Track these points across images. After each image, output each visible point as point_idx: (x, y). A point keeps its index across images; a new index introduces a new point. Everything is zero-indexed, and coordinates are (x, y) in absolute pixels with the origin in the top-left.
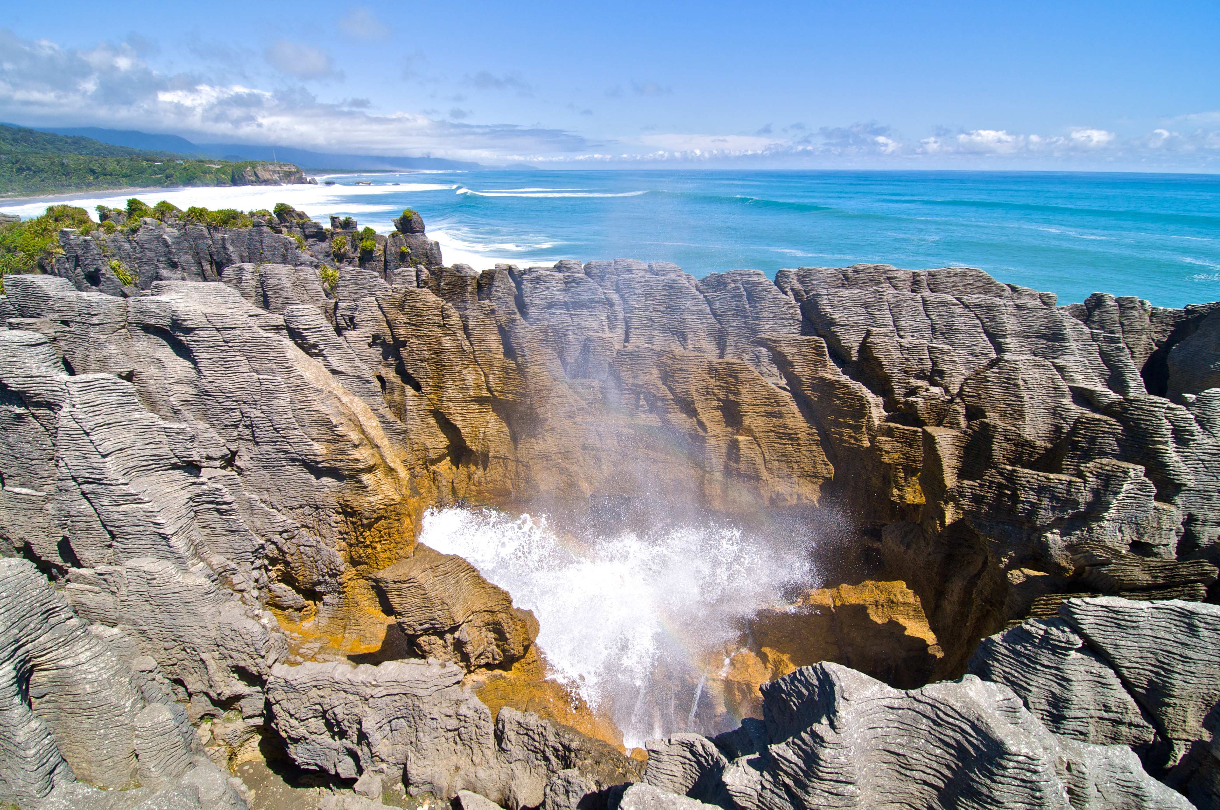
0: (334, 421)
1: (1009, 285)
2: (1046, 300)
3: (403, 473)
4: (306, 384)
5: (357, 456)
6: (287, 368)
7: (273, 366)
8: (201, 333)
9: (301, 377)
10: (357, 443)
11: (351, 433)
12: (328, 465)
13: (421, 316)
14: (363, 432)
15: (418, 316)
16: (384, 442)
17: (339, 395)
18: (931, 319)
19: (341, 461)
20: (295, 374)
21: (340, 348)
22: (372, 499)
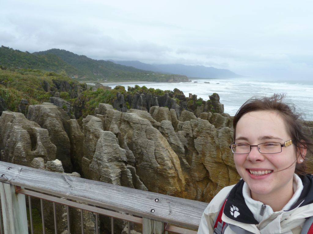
0: (166, 159)
3: (184, 182)
4: (161, 145)
5: (170, 172)
6: (156, 139)
7: (152, 138)
8: (137, 125)
9: (159, 143)
10: (171, 167)
11: (169, 164)
12: (160, 172)
13: (203, 129)
14: (174, 165)
15: (202, 129)
16: (180, 170)
17: (169, 151)
19: (165, 172)
20: (158, 141)
21: (174, 136)
22: (171, 188)
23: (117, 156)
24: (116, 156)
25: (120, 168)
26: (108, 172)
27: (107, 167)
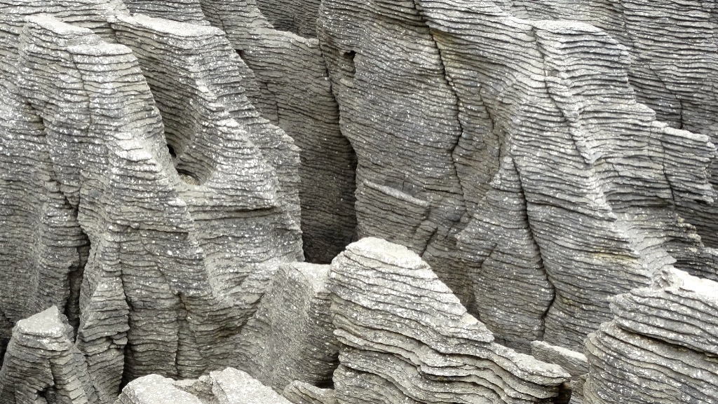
23: (645, 175)
24: (640, 173)
25: (663, 246)
26: (622, 274)
27: (615, 247)
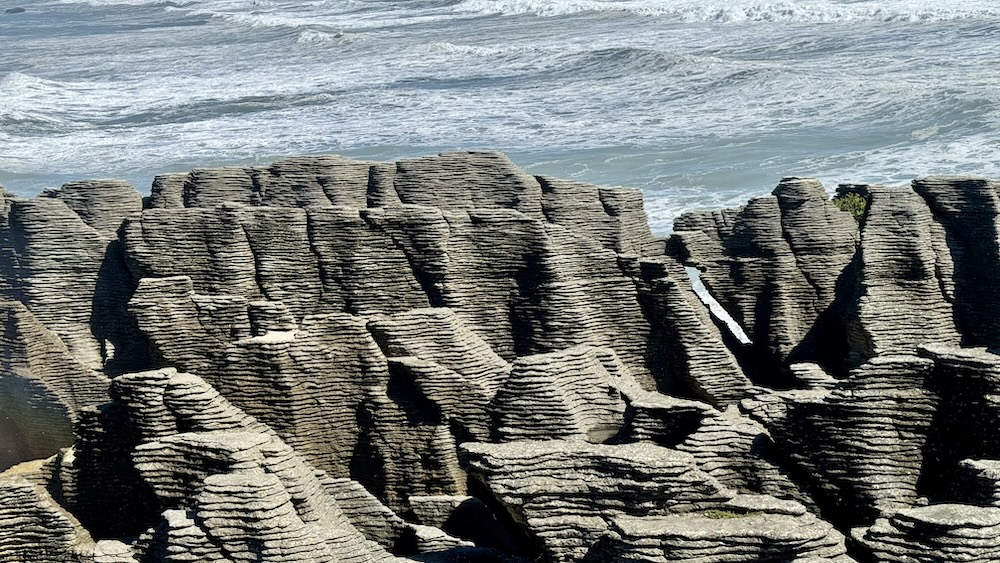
1: (539, 179)
2: (611, 202)
18: (318, 255)
